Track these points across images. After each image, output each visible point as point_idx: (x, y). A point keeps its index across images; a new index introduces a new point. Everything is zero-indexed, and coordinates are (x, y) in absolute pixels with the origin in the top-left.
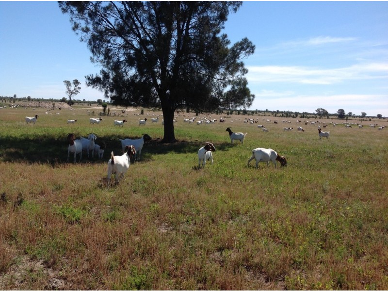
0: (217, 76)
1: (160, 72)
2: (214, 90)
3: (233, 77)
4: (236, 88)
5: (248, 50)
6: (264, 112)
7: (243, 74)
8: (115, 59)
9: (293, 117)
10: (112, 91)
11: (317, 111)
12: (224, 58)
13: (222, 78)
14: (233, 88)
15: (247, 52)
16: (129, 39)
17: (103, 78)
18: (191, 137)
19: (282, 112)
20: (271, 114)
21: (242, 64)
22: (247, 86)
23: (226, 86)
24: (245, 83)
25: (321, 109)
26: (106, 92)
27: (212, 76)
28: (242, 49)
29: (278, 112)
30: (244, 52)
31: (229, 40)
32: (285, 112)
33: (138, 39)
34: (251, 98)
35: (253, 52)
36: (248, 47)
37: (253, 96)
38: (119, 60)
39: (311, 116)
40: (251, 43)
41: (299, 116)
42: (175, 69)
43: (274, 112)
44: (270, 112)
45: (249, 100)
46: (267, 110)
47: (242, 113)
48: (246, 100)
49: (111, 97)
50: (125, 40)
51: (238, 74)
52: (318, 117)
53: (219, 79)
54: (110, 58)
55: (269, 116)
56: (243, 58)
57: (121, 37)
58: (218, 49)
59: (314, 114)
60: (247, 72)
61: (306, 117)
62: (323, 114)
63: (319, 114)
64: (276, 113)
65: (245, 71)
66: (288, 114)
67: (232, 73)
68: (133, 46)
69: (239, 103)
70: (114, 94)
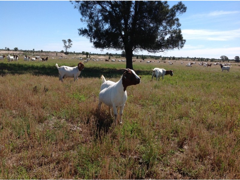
0: (161, 28)
1: (124, 27)
2: (159, 37)
3: (171, 29)
4: (174, 35)
5: (182, 10)
6: (186, 58)
7: (178, 27)
8: (96, 19)
9: (206, 61)
10: (94, 39)
11: (221, 57)
12: (166, 15)
13: (164, 30)
14: (171, 35)
15: (181, 12)
16: (104, 6)
17: (89, 30)
18: (143, 69)
19: (198, 58)
20: (191, 60)
21: (177, 20)
22: (181, 34)
23: (167, 35)
24: (180, 32)
25: (224, 56)
26: (91, 39)
27: (157, 28)
28: (178, 9)
29: (195, 58)
30: (179, 11)
31: (168, 5)
32: (200, 58)
33: (110, 5)
34: (184, 42)
35: (185, 11)
36: (182, 8)
37: (185, 41)
38: (98, 19)
39: (217, 61)
40: (184, 5)
41: (209, 60)
42: (134, 24)
43: (193, 58)
44: (190, 58)
45: (182, 43)
46: (188, 57)
47: (172, 59)
48: (180, 43)
49: (94, 42)
50: (102, 6)
51: (174, 27)
52: (222, 61)
53: (161, 30)
54: (93, 18)
55: (190, 60)
56: (178, 15)
57: (99, 4)
58: (162, 9)
59: (219, 59)
60: (180, 26)
61: (214, 61)
62: (225, 59)
63: (223, 60)
64: (194, 59)
65: (179, 25)
66: (202, 60)
67: (170, 26)
68: (107, 10)
69: (175, 45)
70: (96, 40)
